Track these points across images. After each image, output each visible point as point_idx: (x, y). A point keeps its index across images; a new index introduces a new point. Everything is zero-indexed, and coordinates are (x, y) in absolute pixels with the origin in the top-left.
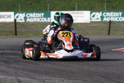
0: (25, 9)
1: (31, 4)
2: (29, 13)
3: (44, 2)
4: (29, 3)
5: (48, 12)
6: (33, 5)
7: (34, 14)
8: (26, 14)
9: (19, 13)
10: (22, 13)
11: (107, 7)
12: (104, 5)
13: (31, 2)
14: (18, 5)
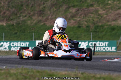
0: (9, 38)
1: (16, 33)
2: (14, 42)
3: (29, 31)
4: (13, 33)
5: (33, 41)
6: (18, 34)
7: (19, 43)
8: (10, 43)
9: (4, 42)
10: (7, 42)
11: (93, 37)
12: (90, 34)
13: (16, 31)
14: (3, 34)
